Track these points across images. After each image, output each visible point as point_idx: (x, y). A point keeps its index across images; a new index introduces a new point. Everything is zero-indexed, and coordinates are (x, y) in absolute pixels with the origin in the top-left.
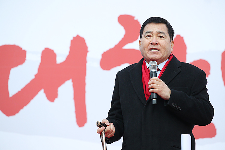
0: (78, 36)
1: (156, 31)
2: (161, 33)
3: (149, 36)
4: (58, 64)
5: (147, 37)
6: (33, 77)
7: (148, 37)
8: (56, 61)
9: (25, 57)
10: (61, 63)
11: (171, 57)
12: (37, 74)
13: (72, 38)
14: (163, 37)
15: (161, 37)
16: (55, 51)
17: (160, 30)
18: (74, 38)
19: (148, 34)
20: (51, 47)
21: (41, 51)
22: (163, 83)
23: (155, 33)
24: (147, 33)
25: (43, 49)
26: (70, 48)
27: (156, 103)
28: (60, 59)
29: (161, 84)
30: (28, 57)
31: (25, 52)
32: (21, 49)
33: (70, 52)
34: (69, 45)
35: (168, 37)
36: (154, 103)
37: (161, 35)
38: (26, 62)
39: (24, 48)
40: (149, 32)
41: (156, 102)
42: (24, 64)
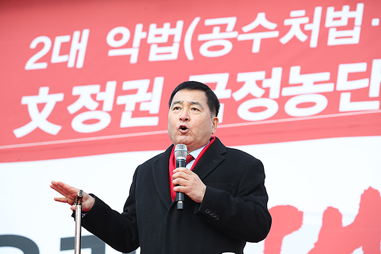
0: (370, 188)
1: (187, 101)
2: (194, 103)
3: (177, 108)
4: (345, 228)
5: (174, 109)
6: (312, 246)
7: (176, 110)
8: (341, 223)
9: (302, 220)
10: (348, 226)
11: (213, 140)
12: (317, 243)
13: (362, 192)
14: (198, 110)
15: (195, 109)
16: (341, 211)
17: (193, 100)
18: (365, 191)
19: (177, 105)
20: (335, 206)
21: (322, 212)
22: (195, 176)
23: (185, 103)
24: (175, 103)
25: (325, 208)
26: (360, 204)
27: (182, 208)
28: (347, 220)
29: (193, 179)
30: (306, 220)
31: (301, 213)
32: (297, 209)
33: (360, 210)
34: (358, 200)
35: (207, 110)
36: (179, 208)
37: (195, 106)
38: (303, 226)
39: (300, 209)
40: (178, 102)
41: (182, 206)
42: (300, 230)
